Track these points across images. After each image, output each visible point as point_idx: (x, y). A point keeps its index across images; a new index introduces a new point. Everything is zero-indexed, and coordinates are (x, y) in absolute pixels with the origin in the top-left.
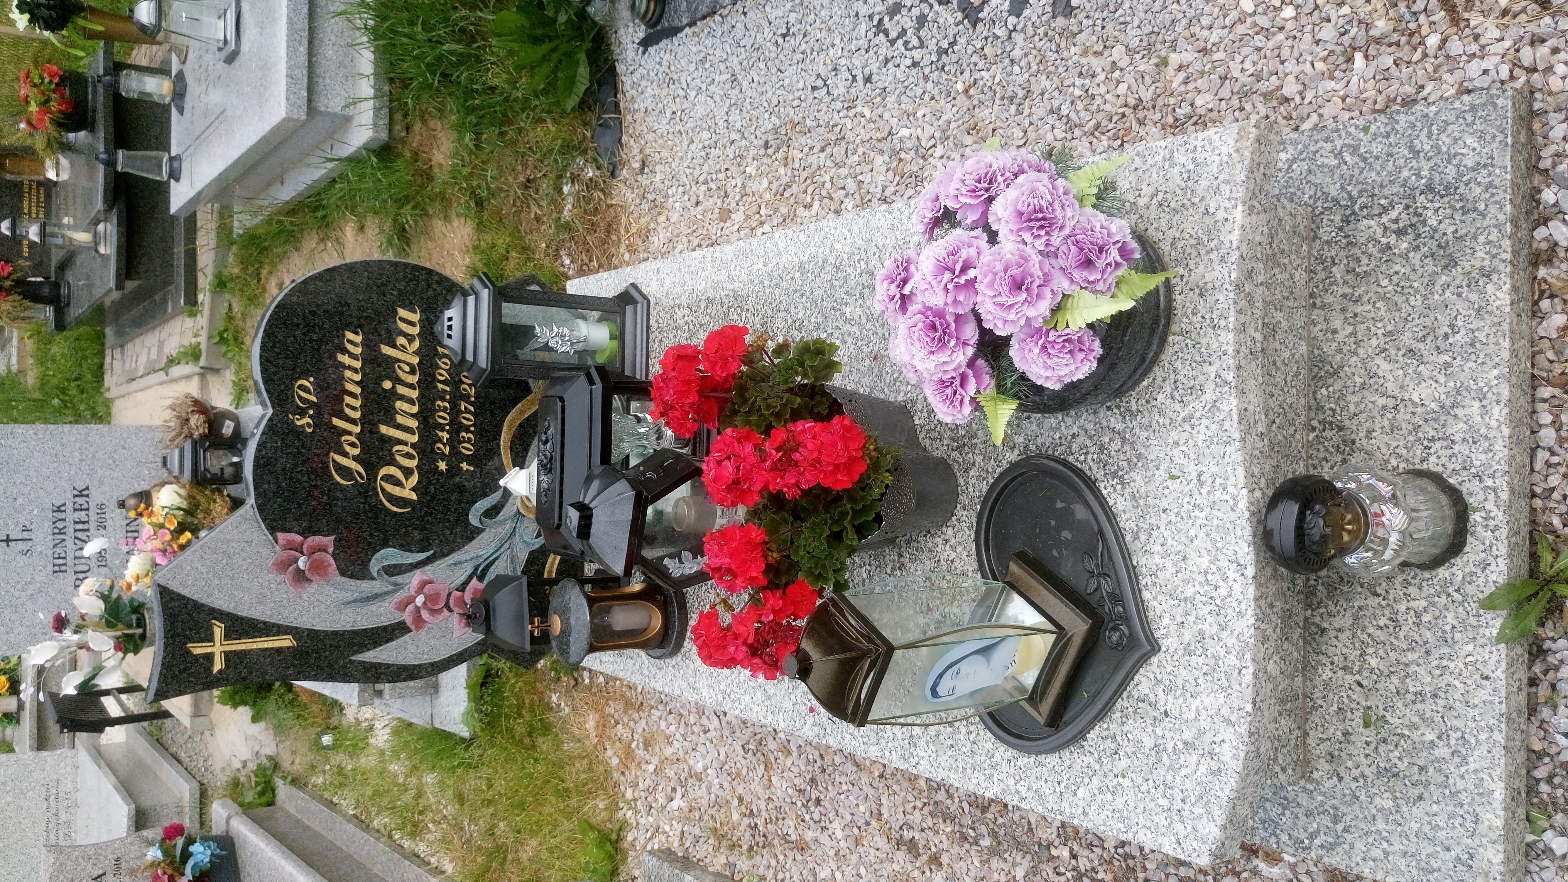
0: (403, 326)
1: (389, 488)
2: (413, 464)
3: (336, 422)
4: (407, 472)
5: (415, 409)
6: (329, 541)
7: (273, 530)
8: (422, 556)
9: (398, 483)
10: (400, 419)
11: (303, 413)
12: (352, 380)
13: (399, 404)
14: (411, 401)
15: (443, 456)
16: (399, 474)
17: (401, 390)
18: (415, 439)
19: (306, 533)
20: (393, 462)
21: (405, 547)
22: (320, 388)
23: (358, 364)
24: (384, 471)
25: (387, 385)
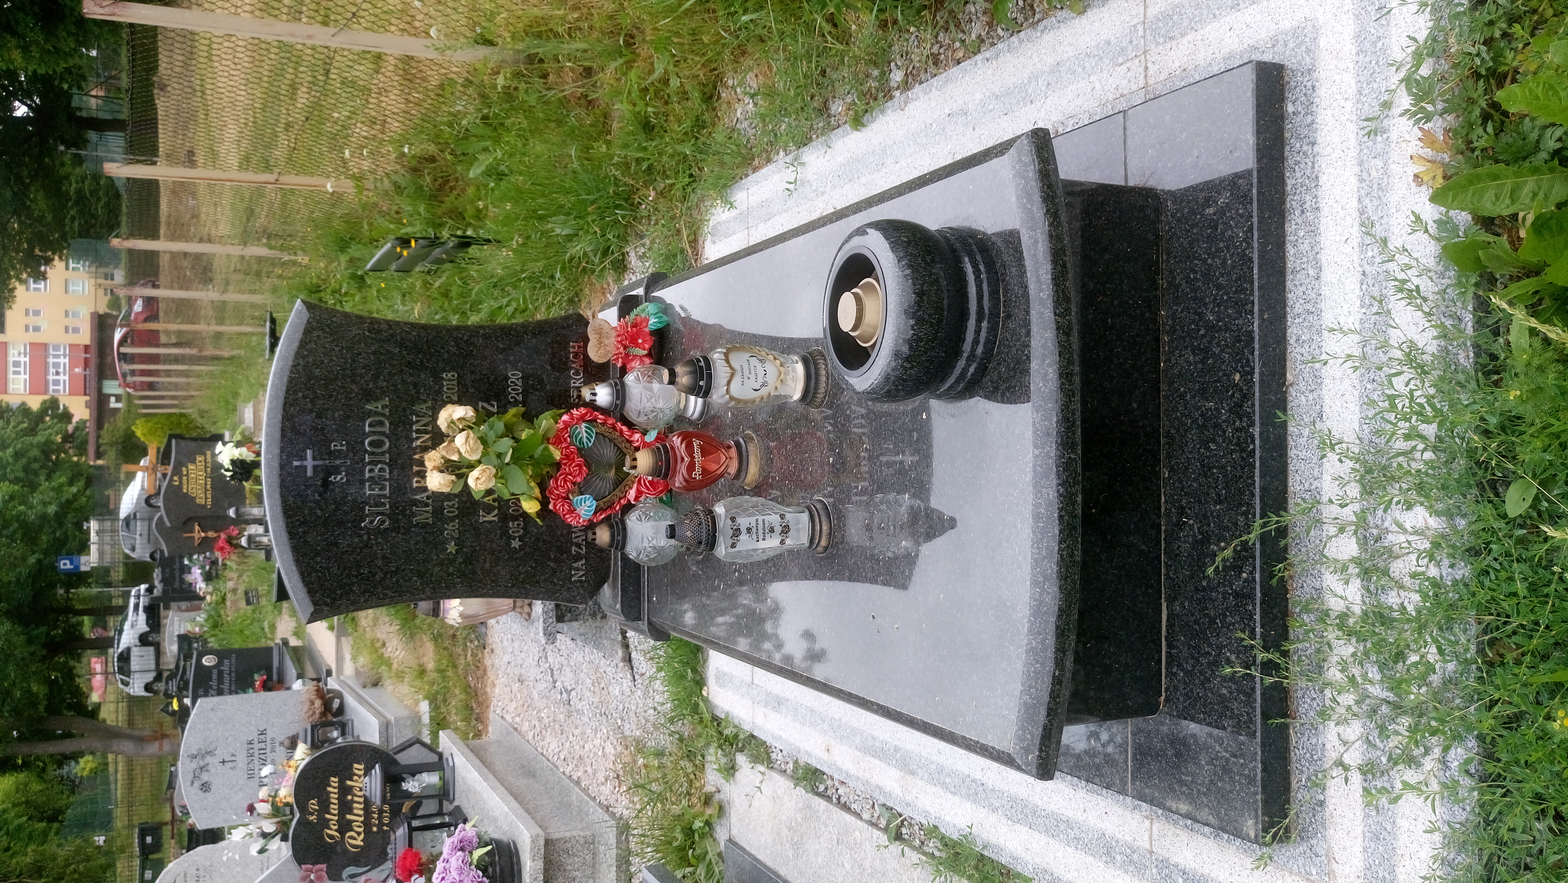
0: (356, 772)
1: (351, 841)
2: (361, 830)
3: (327, 816)
4: (359, 834)
5: (362, 806)
6: (324, 866)
7: (300, 864)
8: (365, 869)
9: (355, 839)
10: (355, 811)
11: (312, 814)
12: (334, 798)
13: (355, 805)
14: (360, 803)
15: (375, 825)
16: (355, 835)
17: (356, 799)
18: (362, 819)
19: (314, 864)
20: (352, 830)
21: (358, 865)
22: (319, 804)
23: (336, 791)
24: (348, 834)
25: (349, 797)
